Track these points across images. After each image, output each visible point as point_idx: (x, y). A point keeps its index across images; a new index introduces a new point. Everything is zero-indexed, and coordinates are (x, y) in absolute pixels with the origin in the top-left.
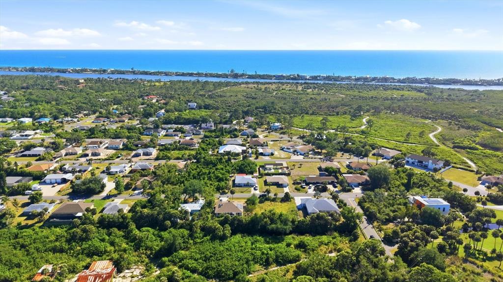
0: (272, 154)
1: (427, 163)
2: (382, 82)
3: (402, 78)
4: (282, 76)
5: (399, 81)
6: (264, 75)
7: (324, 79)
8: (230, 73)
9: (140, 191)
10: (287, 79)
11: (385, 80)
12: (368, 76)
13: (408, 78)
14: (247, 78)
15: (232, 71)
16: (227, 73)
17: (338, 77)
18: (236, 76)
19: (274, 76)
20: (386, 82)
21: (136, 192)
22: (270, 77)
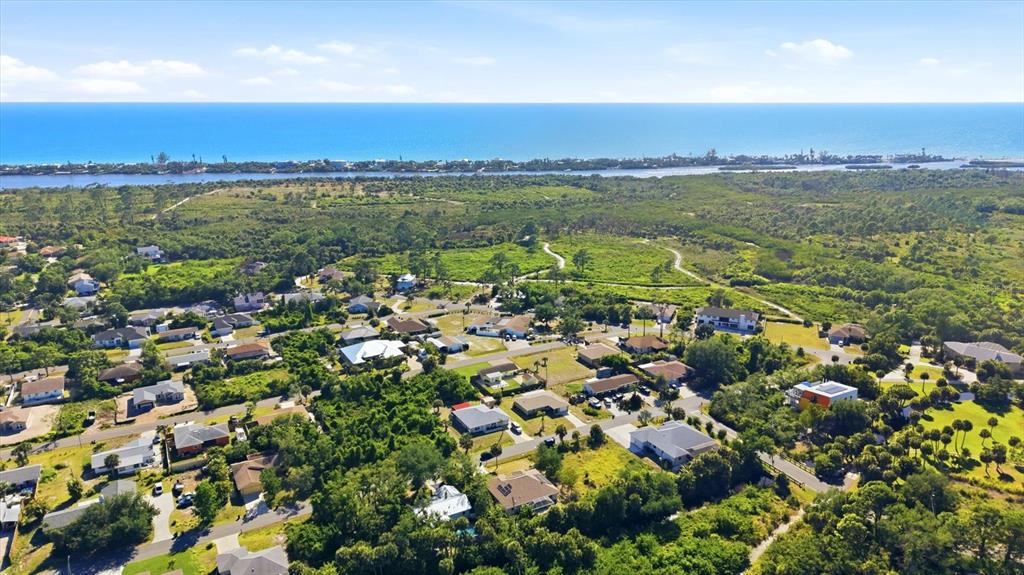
0: (466, 347)
1: (736, 321)
2: (495, 171)
3: (526, 160)
4: (290, 164)
5: (523, 167)
6: (247, 164)
7: (384, 168)
8: (156, 161)
9: (257, 501)
10: (304, 172)
11: (498, 166)
12: (466, 160)
13: (537, 162)
14: (206, 172)
15: (162, 158)
16: (150, 163)
17: (411, 162)
18: (177, 169)
19: (273, 165)
20: (502, 171)
21: (250, 506)
22: (264, 168)
